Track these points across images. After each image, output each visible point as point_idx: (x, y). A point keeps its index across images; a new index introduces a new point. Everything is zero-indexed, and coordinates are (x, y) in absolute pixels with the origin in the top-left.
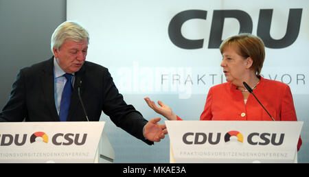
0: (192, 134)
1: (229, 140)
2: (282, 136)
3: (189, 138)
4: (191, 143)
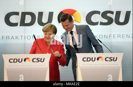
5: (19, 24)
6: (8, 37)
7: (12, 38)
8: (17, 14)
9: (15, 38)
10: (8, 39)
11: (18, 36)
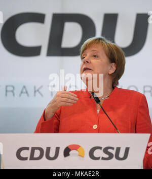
0: (27, 149)
1: (69, 155)
2: (127, 150)
3: (24, 154)
4: (26, 159)
5: (44, 51)
6: (10, 89)
7: (24, 91)
8: (38, 18)
10: (10, 94)
11: (42, 87)
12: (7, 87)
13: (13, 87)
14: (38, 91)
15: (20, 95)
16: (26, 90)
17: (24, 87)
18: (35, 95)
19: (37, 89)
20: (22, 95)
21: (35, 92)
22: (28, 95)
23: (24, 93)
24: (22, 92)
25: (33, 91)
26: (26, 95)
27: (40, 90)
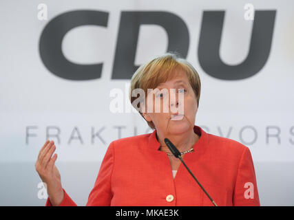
5: (107, 70)
7: (76, 135)
9: (86, 136)
11: (103, 129)
12: (48, 128)
13: (59, 130)
14: (97, 135)
15: (69, 142)
16: (78, 133)
17: (76, 129)
18: (93, 142)
19: (95, 132)
20: (73, 141)
21: (93, 136)
22: (82, 142)
23: (76, 138)
24: (72, 138)
25: (90, 136)
26: (79, 141)
27: (101, 135)
